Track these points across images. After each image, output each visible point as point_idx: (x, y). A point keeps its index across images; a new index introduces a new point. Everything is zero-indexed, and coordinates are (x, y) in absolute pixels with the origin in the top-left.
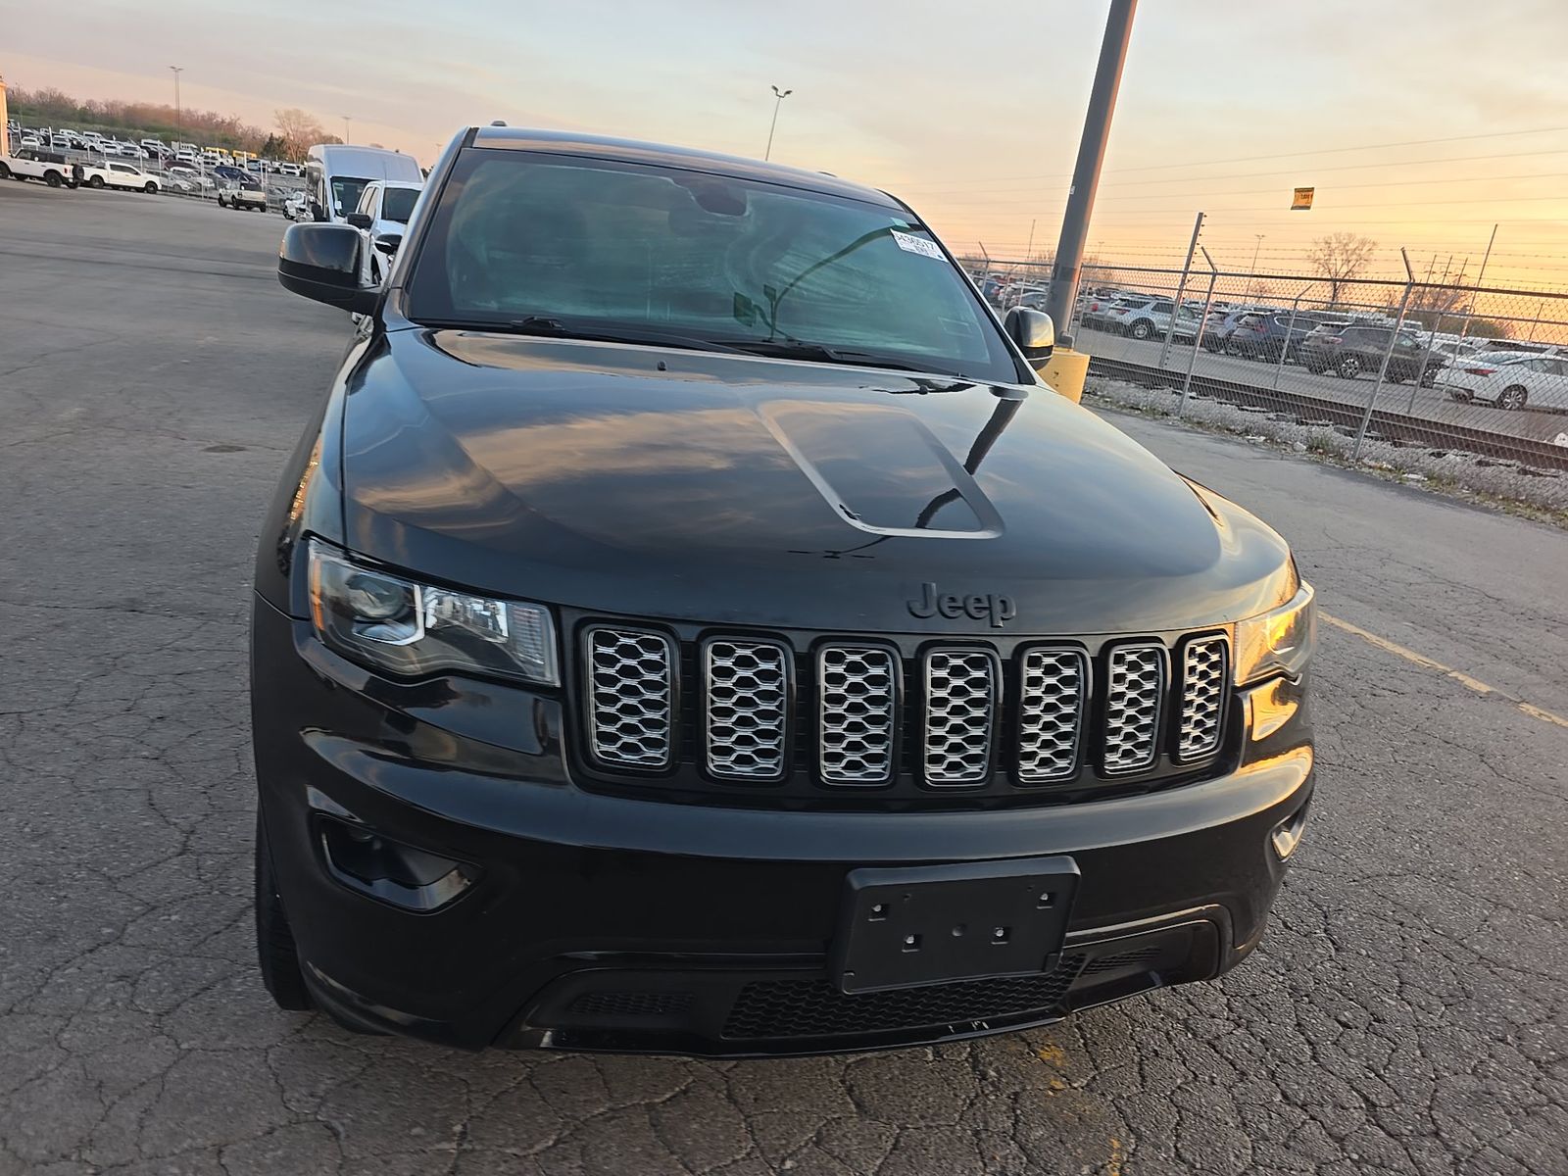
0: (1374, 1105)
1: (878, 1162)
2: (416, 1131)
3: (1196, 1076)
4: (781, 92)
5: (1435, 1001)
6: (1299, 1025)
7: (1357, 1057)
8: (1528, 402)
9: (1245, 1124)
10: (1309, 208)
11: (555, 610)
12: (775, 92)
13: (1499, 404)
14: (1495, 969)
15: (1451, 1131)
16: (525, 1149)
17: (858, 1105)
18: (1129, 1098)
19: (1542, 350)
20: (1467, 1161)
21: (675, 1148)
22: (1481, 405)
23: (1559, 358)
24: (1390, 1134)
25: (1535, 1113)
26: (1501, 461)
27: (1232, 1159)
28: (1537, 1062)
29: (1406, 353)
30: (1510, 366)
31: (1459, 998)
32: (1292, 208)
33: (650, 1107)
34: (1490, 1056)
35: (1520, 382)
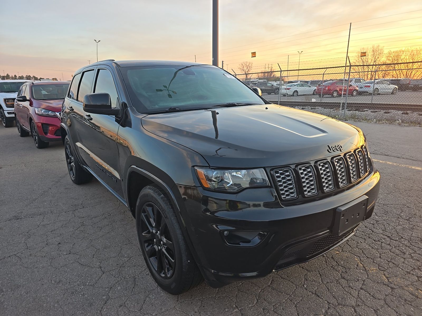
0: (389, 237)
1: (320, 279)
2: (226, 310)
3: (358, 242)
4: (97, 41)
5: (383, 215)
6: (365, 227)
7: (379, 229)
8: (299, 94)
9: (373, 248)
10: (255, 57)
11: (264, 168)
12: (95, 41)
13: (293, 95)
14: (387, 206)
15: (404, 237)
16: (253, 304)
17: (307, 270)
18: (351, 250)
19: (297, 82)
20: (410, 241)
21: (282, 292)
22: (289, 96)
23: (301, 83)
24: (395, 241)
25: (414, 229)
26: (306, 107)
27: (376, 254)
28: (407, 220)
29: (270, 87)
30: (294, 87)
31: (386, 213)
32: (252, 57)
33: (269, 286)
34: (399, 221)
35: (296, 90)
